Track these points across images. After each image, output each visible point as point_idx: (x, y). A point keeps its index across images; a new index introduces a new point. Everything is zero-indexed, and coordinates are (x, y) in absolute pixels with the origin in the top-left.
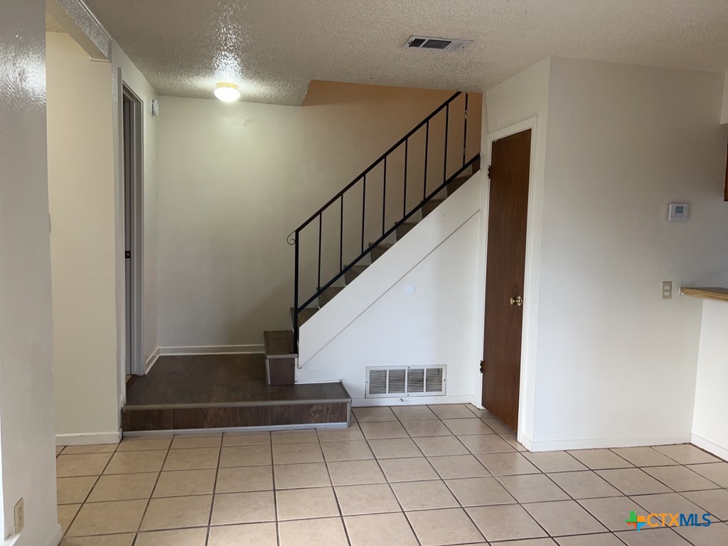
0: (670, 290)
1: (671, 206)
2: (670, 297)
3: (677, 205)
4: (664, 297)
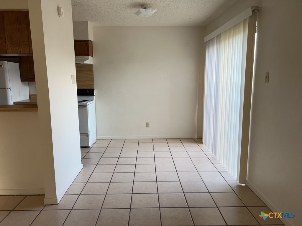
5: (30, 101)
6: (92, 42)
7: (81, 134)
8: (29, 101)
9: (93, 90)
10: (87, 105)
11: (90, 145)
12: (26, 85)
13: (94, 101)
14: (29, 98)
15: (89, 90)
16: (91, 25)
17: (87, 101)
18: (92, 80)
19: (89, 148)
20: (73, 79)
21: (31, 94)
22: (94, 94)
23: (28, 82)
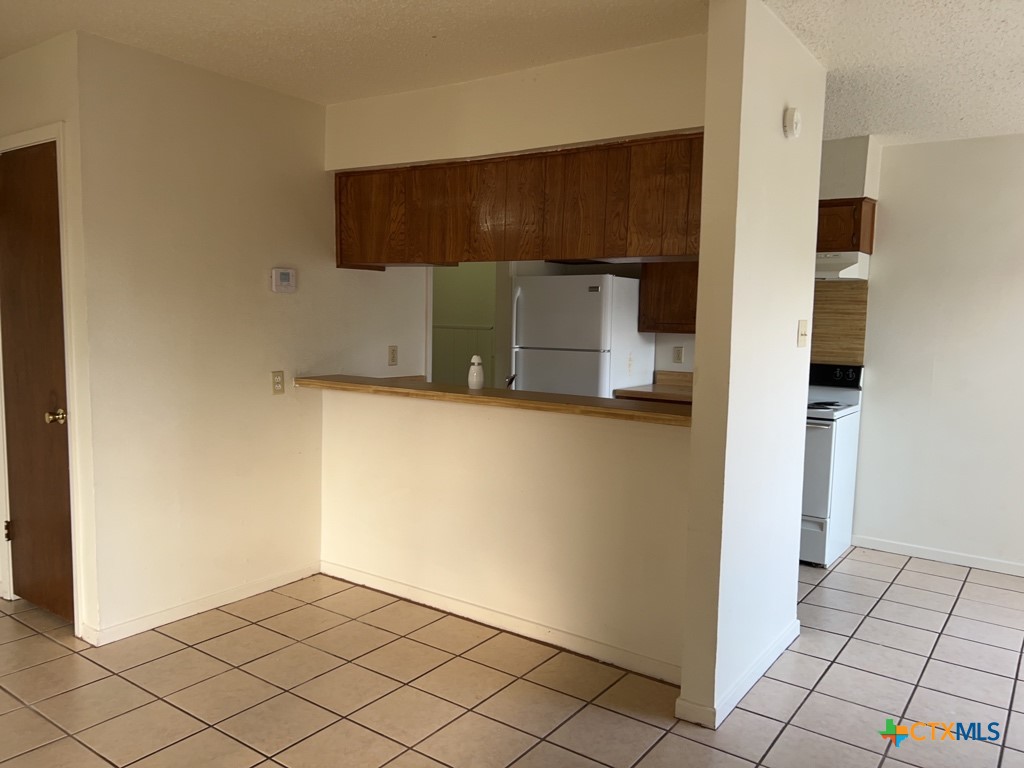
0: (282, 383)
1: (274, 272)
2: (282, 391)
3: (282, 271)
4: (276, 392)
5: (654, 388)
6: (873, 203)
7: (806, 518)
8: (650, 390)
9: (857, 370)
10: (833, 420)
11: (828, 561)
12: (648, 341)
13: (857, 408)
14: (651, 382)
15: (845, 368)
16: (877, 147)
17: (832, 404)
18: (860, 336)
19: (822, 570)
20: (802, 331)
21: (659, 368)
22: (861, 384)
23: (654, 334)
